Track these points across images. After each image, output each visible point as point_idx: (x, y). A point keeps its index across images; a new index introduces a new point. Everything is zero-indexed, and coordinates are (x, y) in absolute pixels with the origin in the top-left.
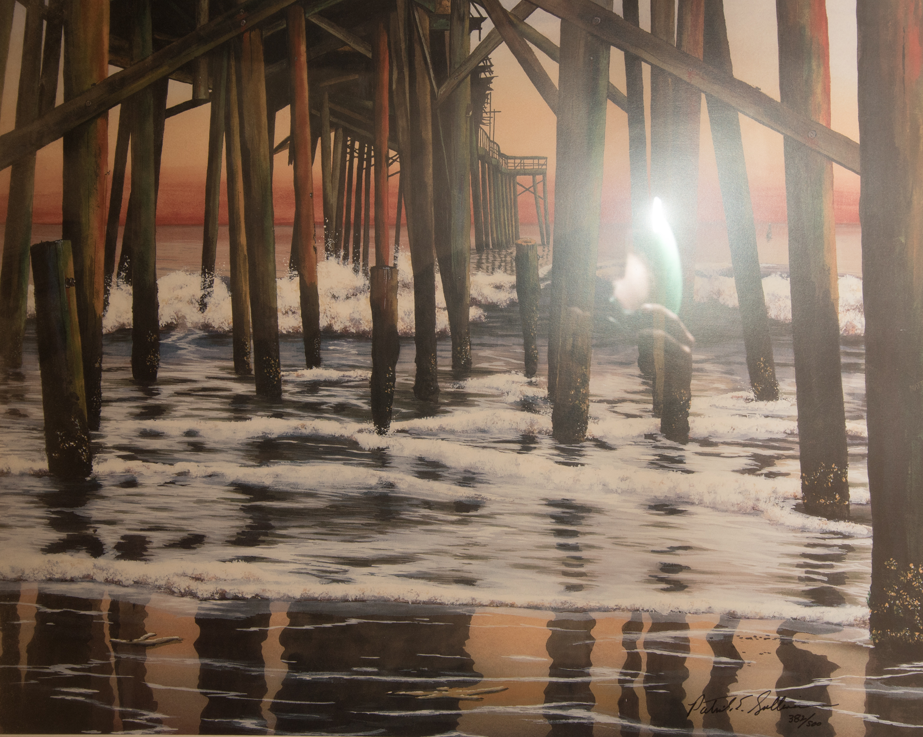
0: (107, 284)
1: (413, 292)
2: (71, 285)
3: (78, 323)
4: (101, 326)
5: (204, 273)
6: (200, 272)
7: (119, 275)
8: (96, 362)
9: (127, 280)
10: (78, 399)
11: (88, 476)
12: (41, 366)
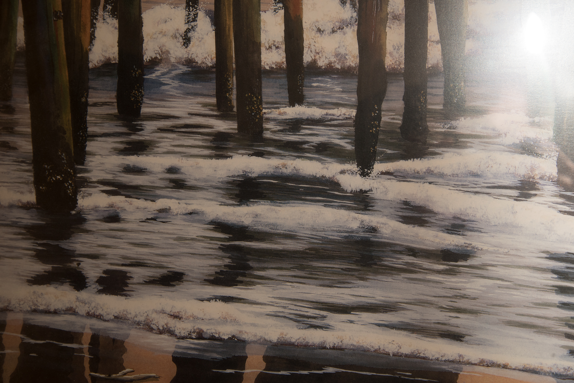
0: (94, 17)
1: (404, 25)
2: (58, 18)
3: (65, 57)
4: (87, 61)
5: (188, 6)
6: (184, 5)
7: (105, 8)
8: (83, 97)
9: (113, 14)
10: (65, 133)
11: (73, 210)
12: (30, 99)
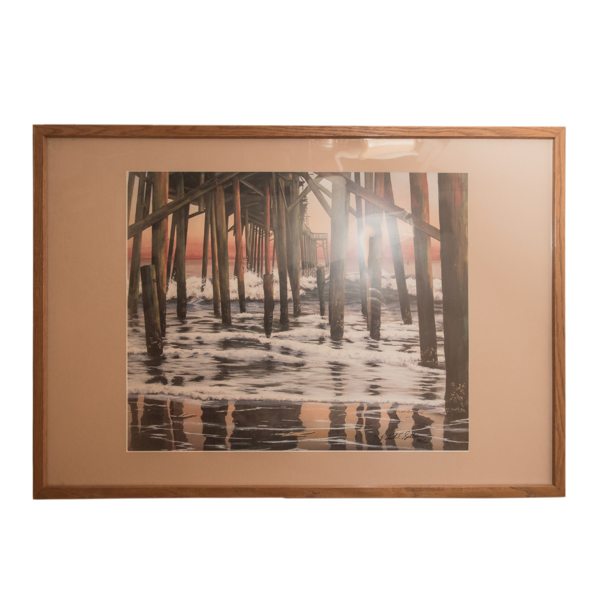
0: (168, 281)
1: (279, 284)
2: (155, 282)
3: (157, 296)
4: (165, 297)
5: (203, 277)
6: (201, 277)
7: (172, 278)
8: (164, 311)
9: (175, 280)
10: (157, 325)
11: (161, 354)
12: (144, 313)
